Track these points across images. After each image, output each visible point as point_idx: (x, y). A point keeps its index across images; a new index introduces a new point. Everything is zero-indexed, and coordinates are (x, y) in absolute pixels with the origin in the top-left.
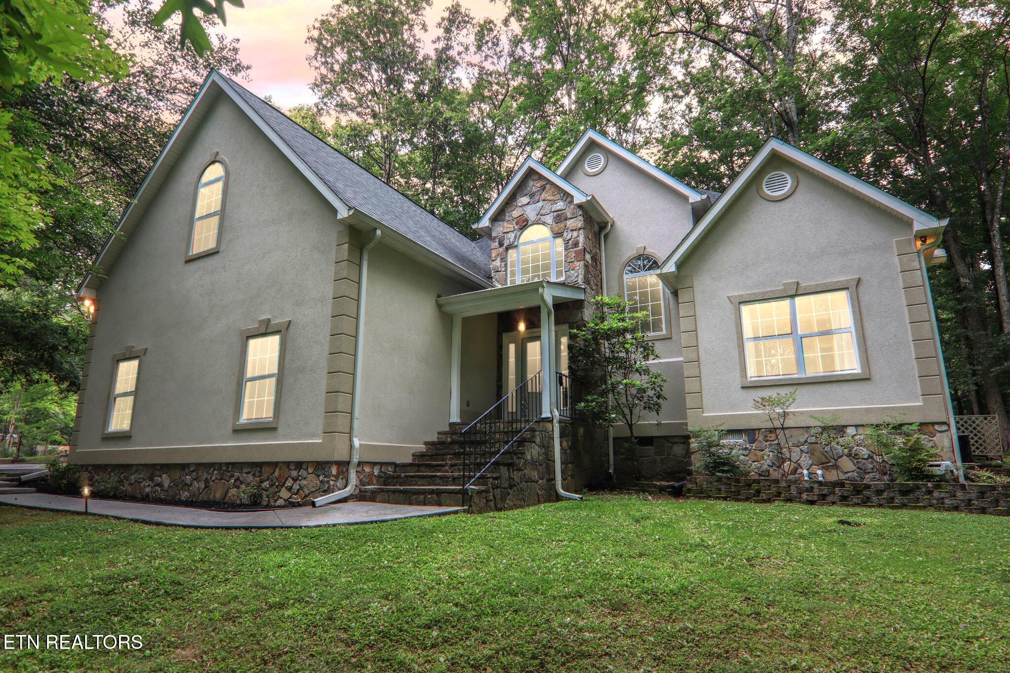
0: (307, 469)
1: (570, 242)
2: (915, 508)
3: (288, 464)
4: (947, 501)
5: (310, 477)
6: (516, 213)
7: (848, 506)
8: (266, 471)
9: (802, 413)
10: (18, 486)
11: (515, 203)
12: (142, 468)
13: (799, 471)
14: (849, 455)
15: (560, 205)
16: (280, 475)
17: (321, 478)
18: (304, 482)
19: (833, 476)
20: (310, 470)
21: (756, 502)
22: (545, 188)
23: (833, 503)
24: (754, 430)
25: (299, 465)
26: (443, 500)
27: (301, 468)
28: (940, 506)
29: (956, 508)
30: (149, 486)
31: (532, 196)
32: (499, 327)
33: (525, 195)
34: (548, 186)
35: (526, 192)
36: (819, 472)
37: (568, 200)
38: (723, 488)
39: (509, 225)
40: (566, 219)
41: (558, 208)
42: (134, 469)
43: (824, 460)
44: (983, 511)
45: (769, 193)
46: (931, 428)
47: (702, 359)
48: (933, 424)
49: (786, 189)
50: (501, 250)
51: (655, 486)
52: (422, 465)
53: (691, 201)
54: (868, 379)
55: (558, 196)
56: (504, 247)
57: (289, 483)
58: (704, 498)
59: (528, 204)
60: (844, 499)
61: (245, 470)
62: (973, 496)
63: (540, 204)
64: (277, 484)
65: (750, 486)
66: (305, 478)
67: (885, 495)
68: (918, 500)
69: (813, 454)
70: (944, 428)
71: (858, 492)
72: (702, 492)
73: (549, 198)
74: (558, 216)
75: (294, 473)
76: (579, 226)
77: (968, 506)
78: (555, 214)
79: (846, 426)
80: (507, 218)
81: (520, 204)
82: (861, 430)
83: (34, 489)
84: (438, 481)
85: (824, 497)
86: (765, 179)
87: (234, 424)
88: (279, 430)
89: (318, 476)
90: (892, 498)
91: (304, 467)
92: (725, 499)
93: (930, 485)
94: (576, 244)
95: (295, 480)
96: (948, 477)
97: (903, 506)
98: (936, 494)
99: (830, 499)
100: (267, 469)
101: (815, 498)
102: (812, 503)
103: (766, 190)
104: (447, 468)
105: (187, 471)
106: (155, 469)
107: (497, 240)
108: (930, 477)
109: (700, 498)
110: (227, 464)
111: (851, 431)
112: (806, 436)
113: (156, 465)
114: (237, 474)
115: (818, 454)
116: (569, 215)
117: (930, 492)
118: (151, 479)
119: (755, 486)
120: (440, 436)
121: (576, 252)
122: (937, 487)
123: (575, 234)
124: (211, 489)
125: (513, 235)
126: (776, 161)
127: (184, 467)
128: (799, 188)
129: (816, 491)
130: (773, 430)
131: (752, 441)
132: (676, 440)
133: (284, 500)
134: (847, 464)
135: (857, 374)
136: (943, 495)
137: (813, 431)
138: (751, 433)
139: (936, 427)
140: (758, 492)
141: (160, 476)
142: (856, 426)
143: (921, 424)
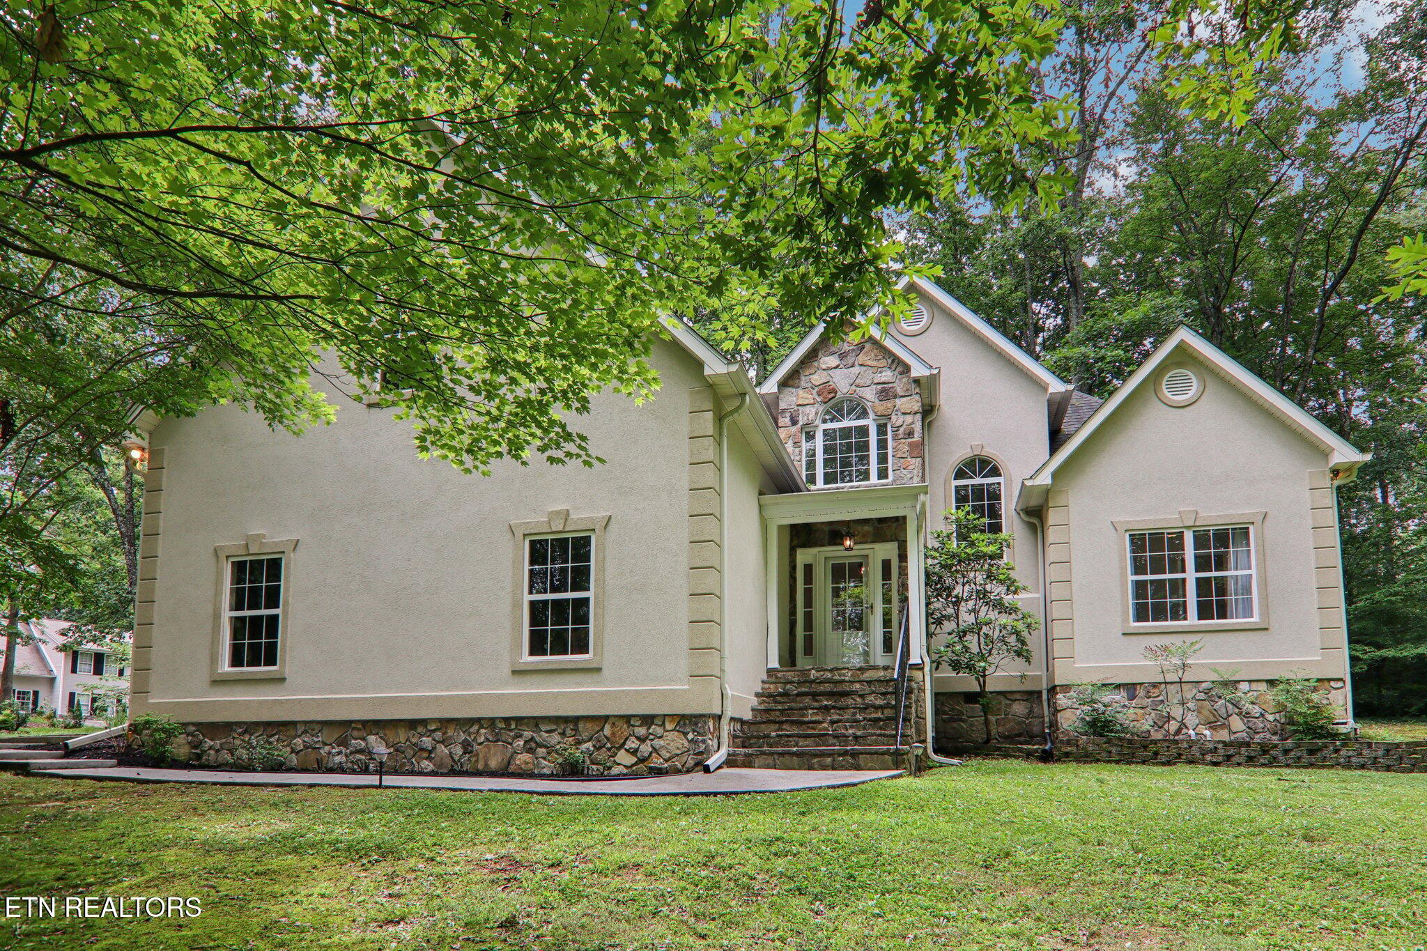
0: (663, 725)
1: (902, 429)
2: (1323, 767)
3: (627, 719)
4: (1354, 760)
5: (671, 735)
6: (817, 379)
7: (1255, 766)
8: (586, 729)
9: (1203, 665)
10: (66, 756)
11: (816, 364)
12: (317, 728)
13: (1185, 731)
14: (1239, 714)
15: (887, 375)
16: (613, 734)
17: (690, 736)
18: (657, 743)
19: (1224, 735)
20: (669, 726)
21: (1154, 764)
22: (863, 348)
23: (1239, 764)
24: (1134, 684)
25: (648, 720)
26: (862, 763)
27: (652, 723)
28: (1348, 766)
29: (1363, 767)
30: (339, 753)
31: (843, 356)
32: (792, 540)
33: (832, 354)
34: (868, 346)
35: (833, 349)
36: (1207, 732)
37: (900, 369)
38: (1114, 750)
39: (806, 395)
40: (895, 397)
41: (883, 380)
42: (301, 729)
43: (1212, 719)
44: (1388, 768)
45: (1169, 395)
46: (1326, 684)
47: (1075, 598)
48: (1329, 680)
49: (1191, 393)
50: (794, 429)
51: (1021, 750)
52: (786, 721)
53: (1051, 390)
54: (1266, 629)
55: (883, 363)
56: (799, 426)
57: (632, 744)
58: (1091, 762)
59: (837, 367)
60: (1250, 760)
61: (544, 728)
62: (1380, 753)
63: (856, 370)
64: (609, 745)
65: (1145, 747)
66: (660, 737)
67: (1292, 754)
68: (1324, 759)
69: (1200, 712)
70: (1340, 684)
71: (1265, 752)
72: (1087, 756)
73: (869, 363)
74: (883, 390)
75: (642, 731)
76: (916, 408)
77: (1375, 765)
78: (879, 387)
79: (1239, 682)
80: (803, 384)
81: (824, 366)
82: (1254, 686)
83: (114, 761)
84: (831, 741)
85: (1229, 757)
86: (1166, 378)
87: (513, 664)
88: (605, 671)
89: (685, 734)
90: (1299, 758)
91: (657, 721)
92: (1118, 762)
93: (1338, 743)
94: (910, 434)
95: (642, 740)
96: (1352, 735)
97: (1311, 765)
98: (1343, 753)
99: (1236, 759)
100: (589, 725)
101: (1221, 759)
102: (1216, 764)
103: (1166, 391)
104: (825, 725)
105: (420, 729)
106: (344, 729)
107: (788, 415)
108: (1334, 736)
109: (1085, 762)
110: (507, 720)
111: (1244, 686)
112: (1195, 691)
113: (351, 722)
114: (528, 734)
115: (1205, 712)
116: (900, 392)
117: (1337, 751)
118: (343, 742)
119: (1152, 748)
120: (766, 686)
121: (910, 444)
122: (1345, 745)
123: (909, 419)
124: (477, 755)
125: (814, 410)
126: (1183, 356)
127: (413, 724)
128: (1206, 394)
129: (1221, 752)
130: (1155, 685)
131: (1132, 697)
132: (1018, 696)
133: (625, 766)
134: (1237, 724)
135: (1256, 623)
136: (1350, 753)
137: (1204, 685)
138: (1131, 689)
139: (1332, 684)
140: (1156, 754)
141: (364, 739)
142: (1250, 681)
143: (1319, 680)
